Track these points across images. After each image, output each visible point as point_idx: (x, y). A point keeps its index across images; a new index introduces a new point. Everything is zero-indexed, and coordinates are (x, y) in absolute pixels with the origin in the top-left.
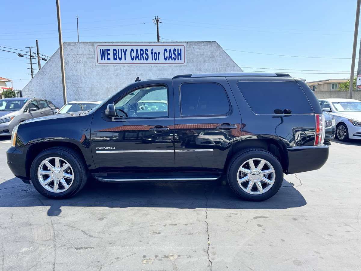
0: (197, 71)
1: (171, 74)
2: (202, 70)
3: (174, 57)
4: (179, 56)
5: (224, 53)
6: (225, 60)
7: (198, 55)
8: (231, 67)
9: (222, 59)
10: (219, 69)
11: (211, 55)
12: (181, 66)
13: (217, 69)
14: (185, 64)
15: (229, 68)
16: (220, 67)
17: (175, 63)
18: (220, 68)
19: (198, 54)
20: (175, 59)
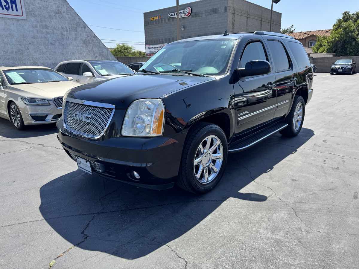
0: (43, 28)
1: (4, 29)
2: (49, 28)
3: (5, 6)
4: (14, 6)
5: (72, 10)
6: (74, 18)
7: (41, 8)
8: (82, 28)
9: (70, 16)
10: (69, 28)
11: (57, 10)
12: (18, 20)
13: (66, 28)
14: (24, 17)
15: (80, 29)
16: (70, 26)
17: (8, 13)
18: (71, 28)
19: (41, 6)
20: (8, 9)
